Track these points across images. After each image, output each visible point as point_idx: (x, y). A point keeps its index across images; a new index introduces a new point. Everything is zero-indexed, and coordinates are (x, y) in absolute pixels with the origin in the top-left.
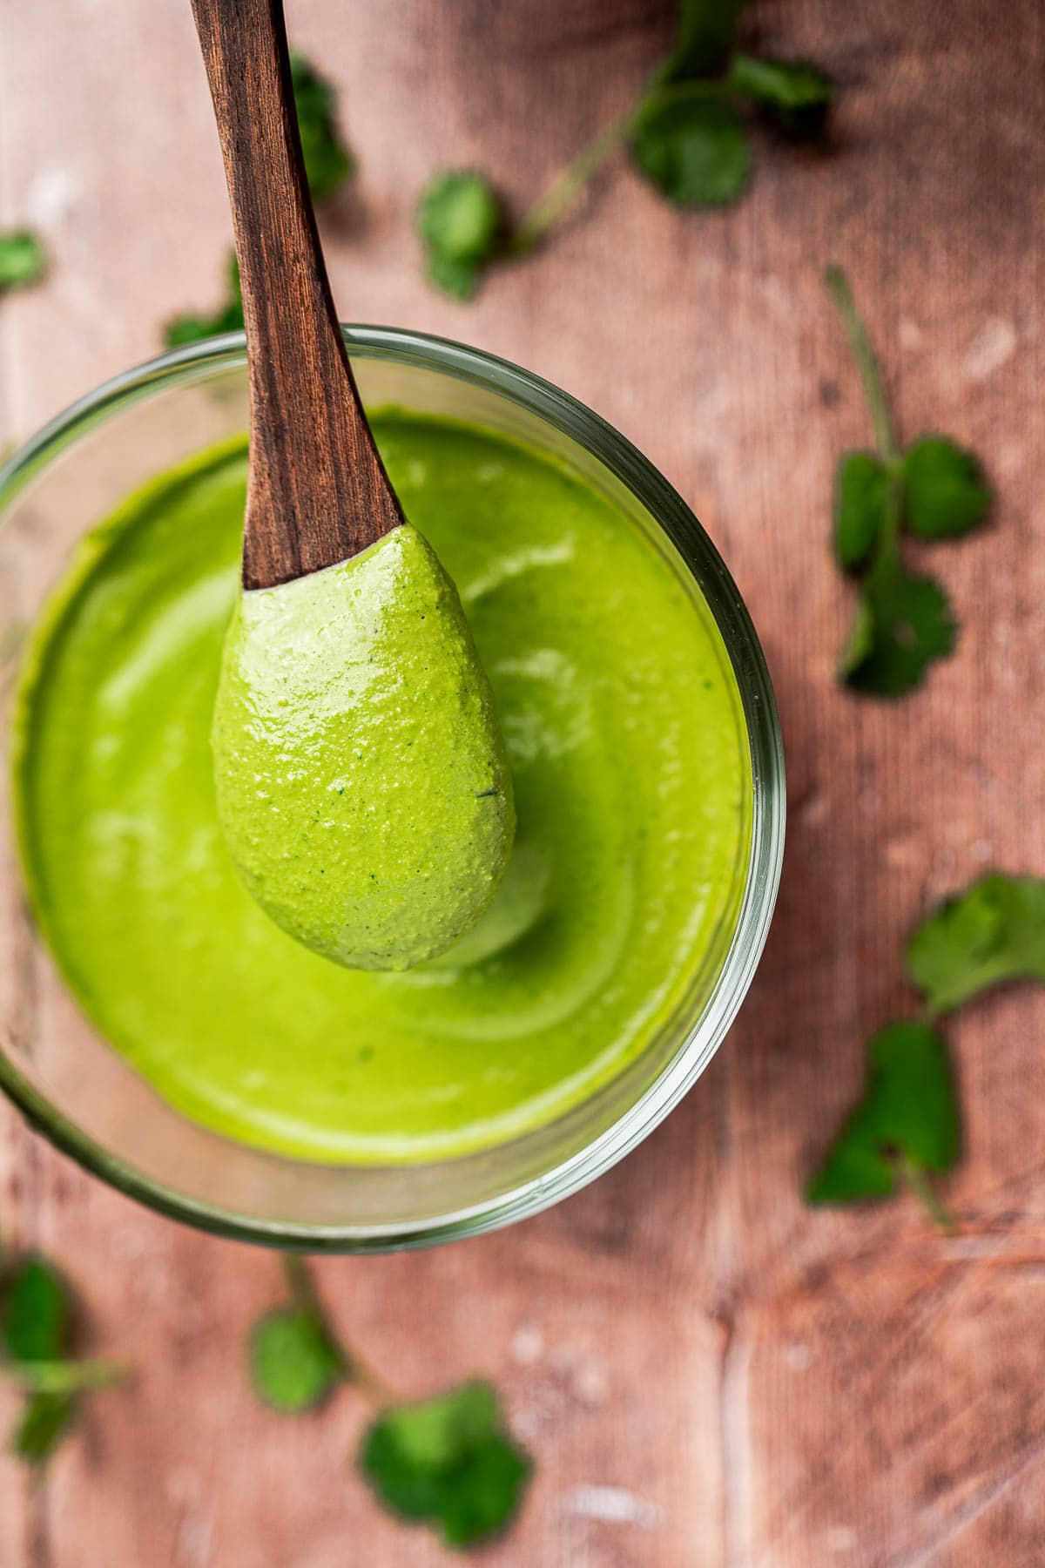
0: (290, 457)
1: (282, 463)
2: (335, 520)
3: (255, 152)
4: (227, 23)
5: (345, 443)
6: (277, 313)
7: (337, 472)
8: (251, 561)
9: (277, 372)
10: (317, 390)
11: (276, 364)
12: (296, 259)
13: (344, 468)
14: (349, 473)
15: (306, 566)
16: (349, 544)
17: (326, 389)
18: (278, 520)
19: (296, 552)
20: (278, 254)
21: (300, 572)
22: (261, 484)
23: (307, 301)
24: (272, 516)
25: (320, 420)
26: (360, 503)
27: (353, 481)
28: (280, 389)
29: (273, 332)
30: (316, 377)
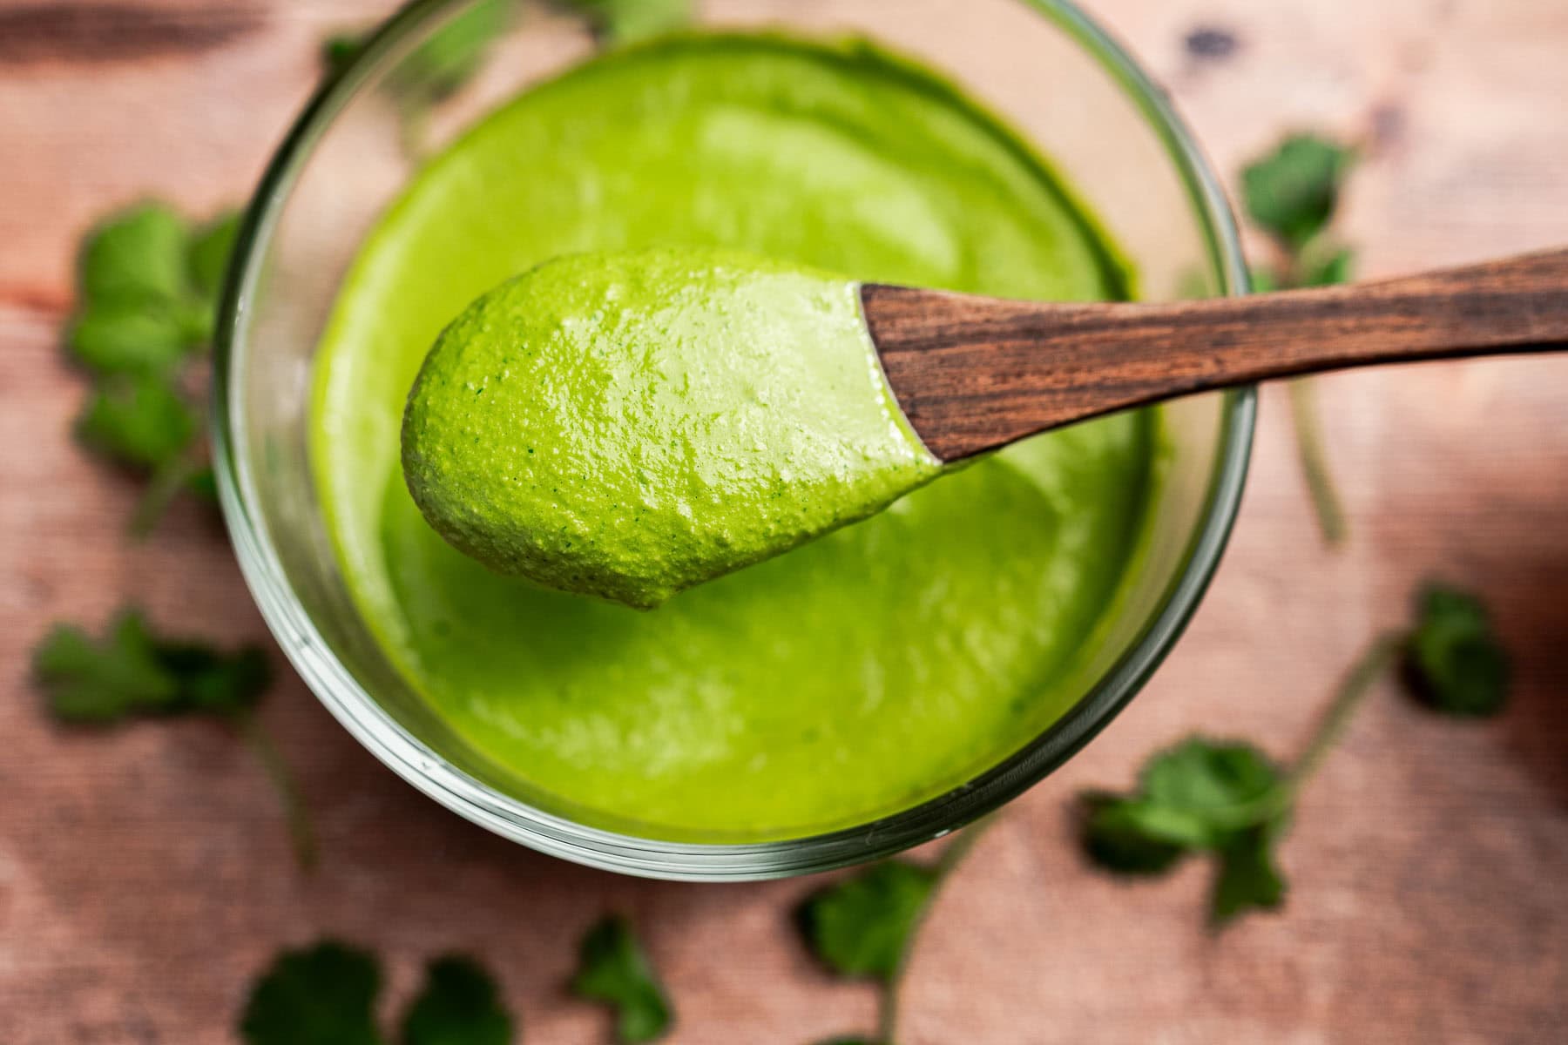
0: (1008, 344)
1: (1003, 336)
2: (939, 392)
3: (1329, 323)
4: (1458, 300)
5: (1024, 407)
6: (1161, 337)
7: (993, 396)
8: (894, 294)
9: (1098, 335)
10: (1081, 378)
11: (1109, 334)
12: (1219, 362)
13: (997, 404)
14: (991, 410)
15: (888, 357)
16: (914, 406)
17: (1083, 388)
18: (940, 328)
19: (904, 346)
20: (1225, 342)
21: (882, 348)
22: (978, 309)
23: (1175, 372)
24: (943, 321)
25: (1049, 380)
26: (959, 421)
27: (983, 414)
28: (1082, 337)
29: (1143, 332)
30: (1093, 378)
